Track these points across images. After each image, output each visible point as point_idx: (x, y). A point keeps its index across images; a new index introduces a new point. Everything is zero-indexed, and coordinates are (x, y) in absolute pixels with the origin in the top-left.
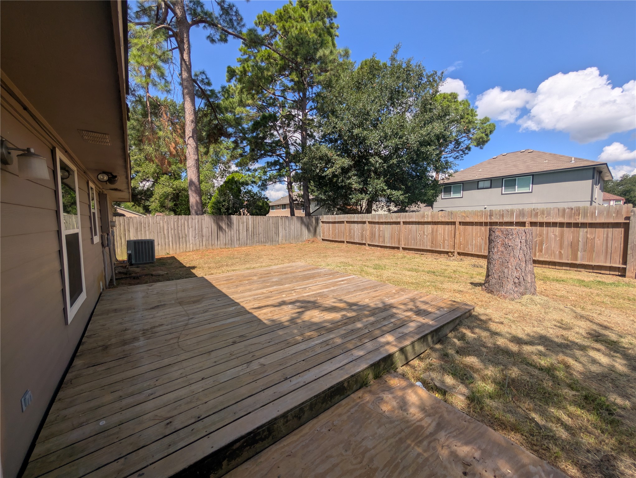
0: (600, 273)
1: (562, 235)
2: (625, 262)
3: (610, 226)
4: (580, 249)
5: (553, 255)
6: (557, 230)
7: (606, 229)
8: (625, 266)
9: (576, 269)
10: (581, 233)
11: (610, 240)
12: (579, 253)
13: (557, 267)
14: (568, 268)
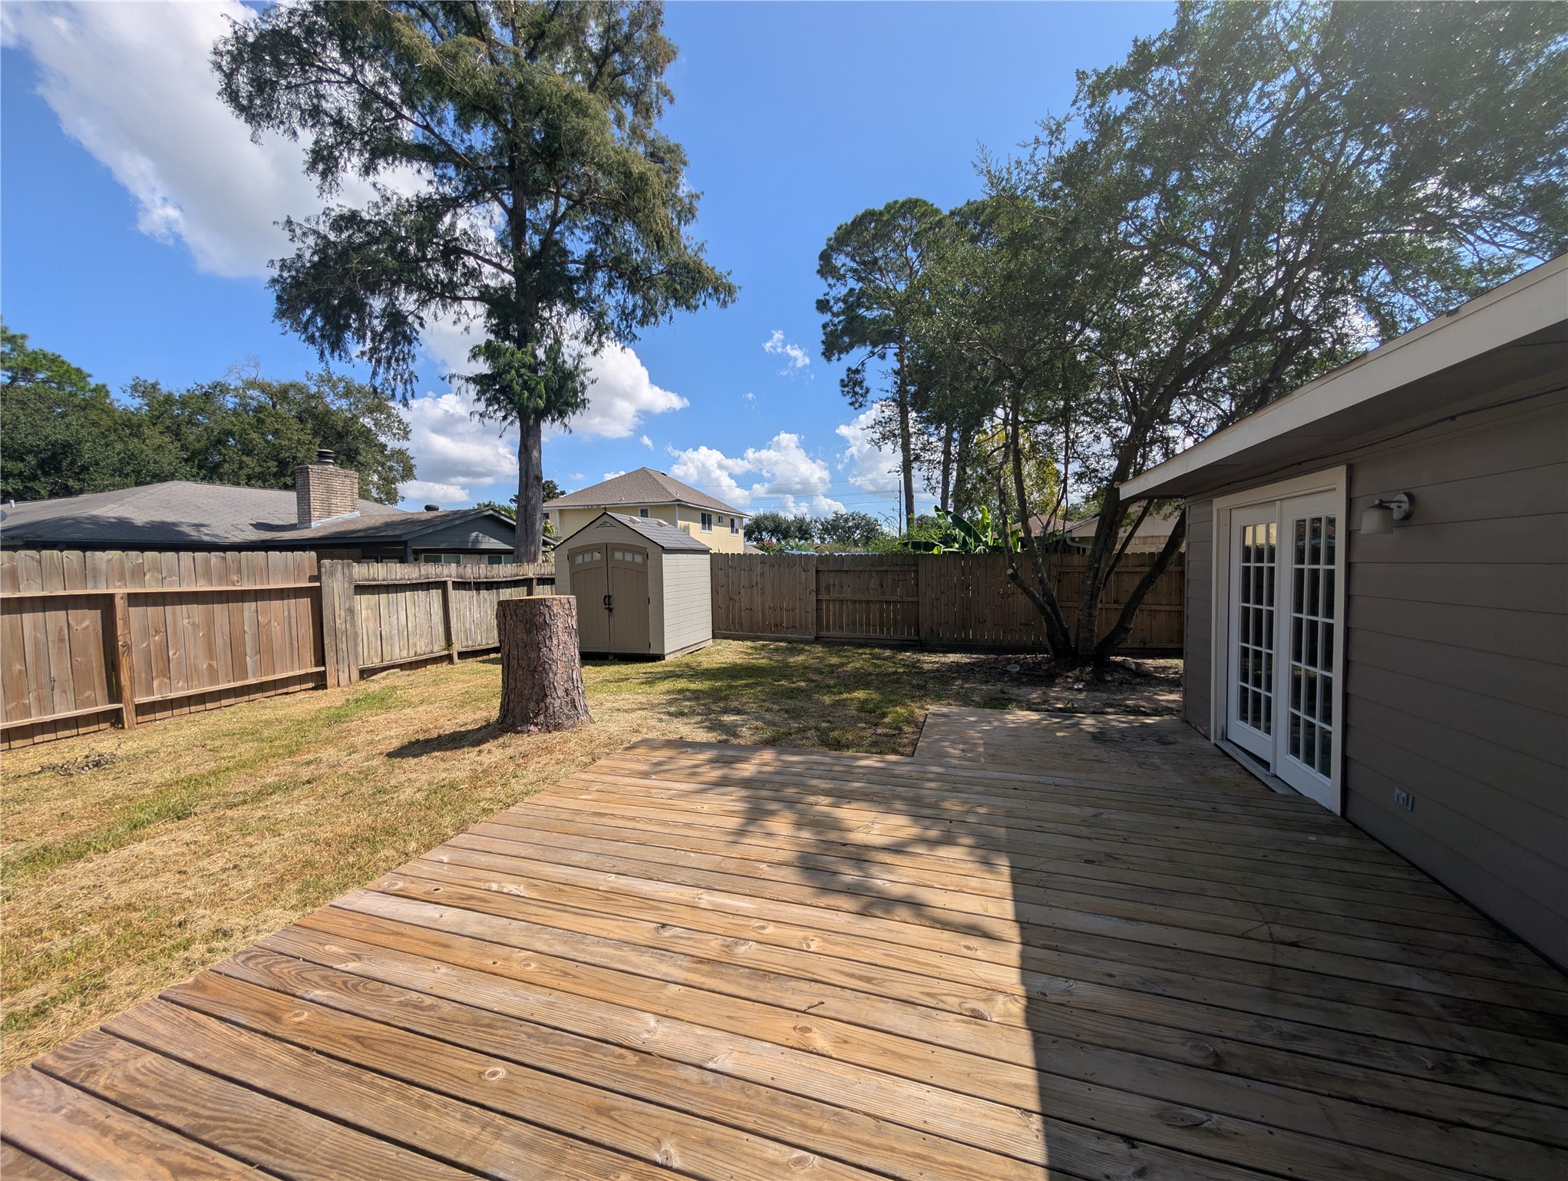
0: (287, 693)
1: (210, 623)
2: (321, 660)
3: (291, 594)
4: (248, 651)
5: (195, 677)
6: (197, 610)
7: (286, 601)
8: (323, 669)
9: (246, 698)
10: (246, 614)
11: (293, 621)
12: (248, 658)
13: (209, 706)
14: (232, 701)
